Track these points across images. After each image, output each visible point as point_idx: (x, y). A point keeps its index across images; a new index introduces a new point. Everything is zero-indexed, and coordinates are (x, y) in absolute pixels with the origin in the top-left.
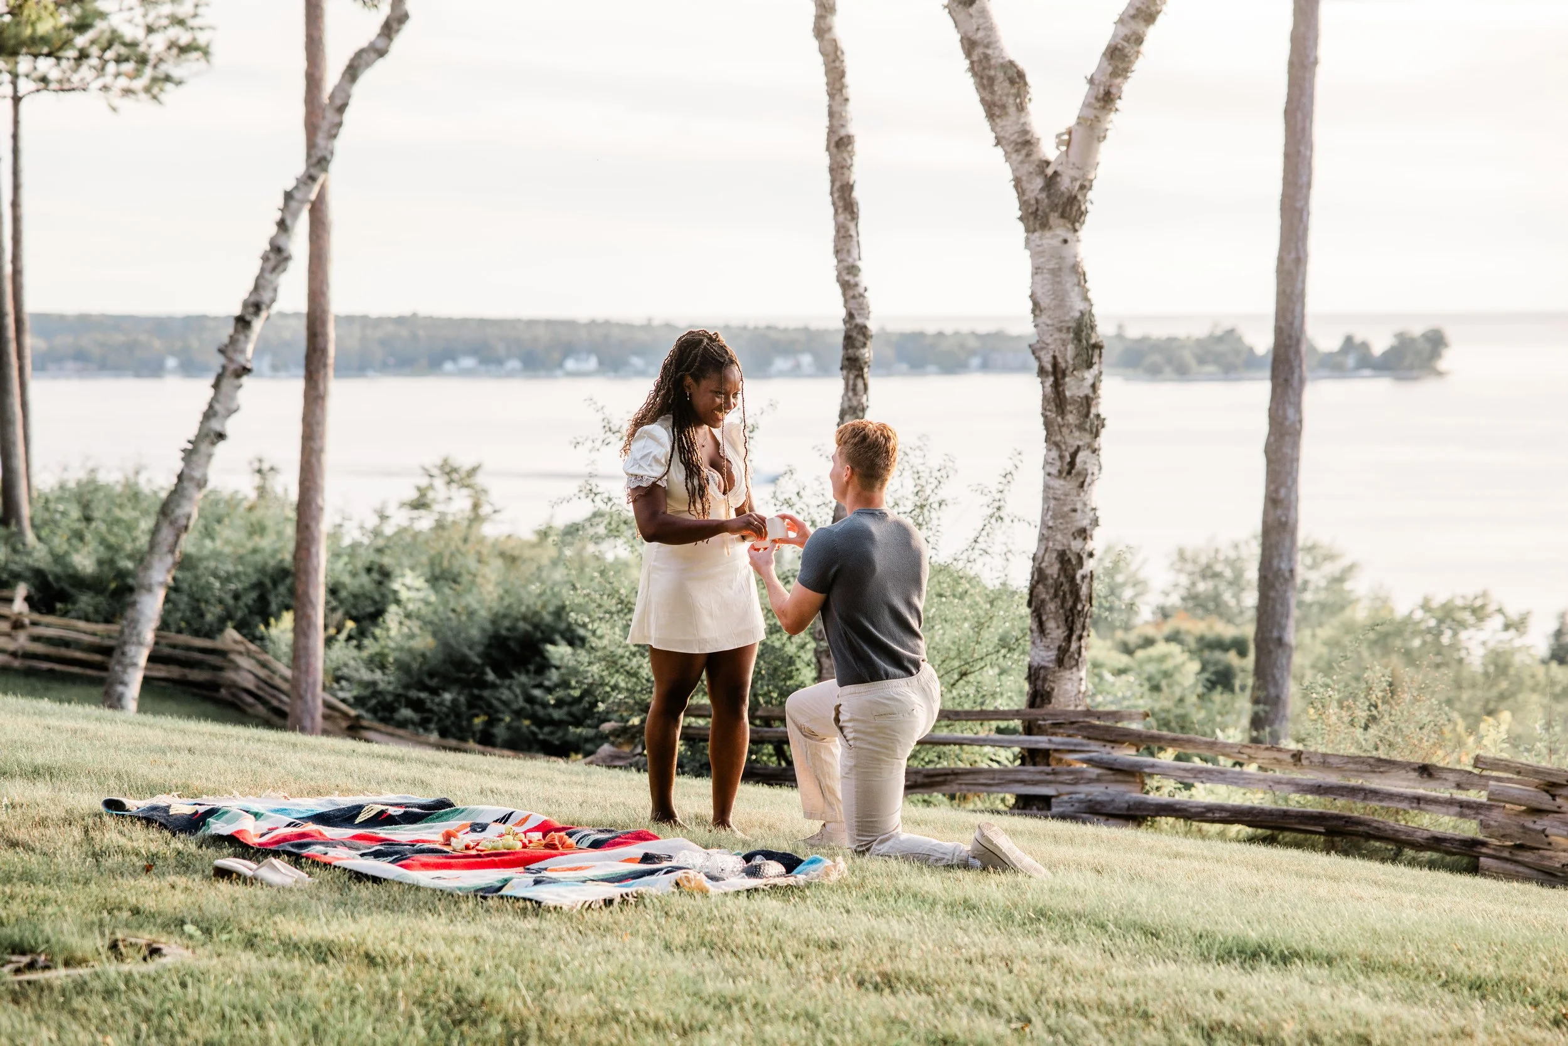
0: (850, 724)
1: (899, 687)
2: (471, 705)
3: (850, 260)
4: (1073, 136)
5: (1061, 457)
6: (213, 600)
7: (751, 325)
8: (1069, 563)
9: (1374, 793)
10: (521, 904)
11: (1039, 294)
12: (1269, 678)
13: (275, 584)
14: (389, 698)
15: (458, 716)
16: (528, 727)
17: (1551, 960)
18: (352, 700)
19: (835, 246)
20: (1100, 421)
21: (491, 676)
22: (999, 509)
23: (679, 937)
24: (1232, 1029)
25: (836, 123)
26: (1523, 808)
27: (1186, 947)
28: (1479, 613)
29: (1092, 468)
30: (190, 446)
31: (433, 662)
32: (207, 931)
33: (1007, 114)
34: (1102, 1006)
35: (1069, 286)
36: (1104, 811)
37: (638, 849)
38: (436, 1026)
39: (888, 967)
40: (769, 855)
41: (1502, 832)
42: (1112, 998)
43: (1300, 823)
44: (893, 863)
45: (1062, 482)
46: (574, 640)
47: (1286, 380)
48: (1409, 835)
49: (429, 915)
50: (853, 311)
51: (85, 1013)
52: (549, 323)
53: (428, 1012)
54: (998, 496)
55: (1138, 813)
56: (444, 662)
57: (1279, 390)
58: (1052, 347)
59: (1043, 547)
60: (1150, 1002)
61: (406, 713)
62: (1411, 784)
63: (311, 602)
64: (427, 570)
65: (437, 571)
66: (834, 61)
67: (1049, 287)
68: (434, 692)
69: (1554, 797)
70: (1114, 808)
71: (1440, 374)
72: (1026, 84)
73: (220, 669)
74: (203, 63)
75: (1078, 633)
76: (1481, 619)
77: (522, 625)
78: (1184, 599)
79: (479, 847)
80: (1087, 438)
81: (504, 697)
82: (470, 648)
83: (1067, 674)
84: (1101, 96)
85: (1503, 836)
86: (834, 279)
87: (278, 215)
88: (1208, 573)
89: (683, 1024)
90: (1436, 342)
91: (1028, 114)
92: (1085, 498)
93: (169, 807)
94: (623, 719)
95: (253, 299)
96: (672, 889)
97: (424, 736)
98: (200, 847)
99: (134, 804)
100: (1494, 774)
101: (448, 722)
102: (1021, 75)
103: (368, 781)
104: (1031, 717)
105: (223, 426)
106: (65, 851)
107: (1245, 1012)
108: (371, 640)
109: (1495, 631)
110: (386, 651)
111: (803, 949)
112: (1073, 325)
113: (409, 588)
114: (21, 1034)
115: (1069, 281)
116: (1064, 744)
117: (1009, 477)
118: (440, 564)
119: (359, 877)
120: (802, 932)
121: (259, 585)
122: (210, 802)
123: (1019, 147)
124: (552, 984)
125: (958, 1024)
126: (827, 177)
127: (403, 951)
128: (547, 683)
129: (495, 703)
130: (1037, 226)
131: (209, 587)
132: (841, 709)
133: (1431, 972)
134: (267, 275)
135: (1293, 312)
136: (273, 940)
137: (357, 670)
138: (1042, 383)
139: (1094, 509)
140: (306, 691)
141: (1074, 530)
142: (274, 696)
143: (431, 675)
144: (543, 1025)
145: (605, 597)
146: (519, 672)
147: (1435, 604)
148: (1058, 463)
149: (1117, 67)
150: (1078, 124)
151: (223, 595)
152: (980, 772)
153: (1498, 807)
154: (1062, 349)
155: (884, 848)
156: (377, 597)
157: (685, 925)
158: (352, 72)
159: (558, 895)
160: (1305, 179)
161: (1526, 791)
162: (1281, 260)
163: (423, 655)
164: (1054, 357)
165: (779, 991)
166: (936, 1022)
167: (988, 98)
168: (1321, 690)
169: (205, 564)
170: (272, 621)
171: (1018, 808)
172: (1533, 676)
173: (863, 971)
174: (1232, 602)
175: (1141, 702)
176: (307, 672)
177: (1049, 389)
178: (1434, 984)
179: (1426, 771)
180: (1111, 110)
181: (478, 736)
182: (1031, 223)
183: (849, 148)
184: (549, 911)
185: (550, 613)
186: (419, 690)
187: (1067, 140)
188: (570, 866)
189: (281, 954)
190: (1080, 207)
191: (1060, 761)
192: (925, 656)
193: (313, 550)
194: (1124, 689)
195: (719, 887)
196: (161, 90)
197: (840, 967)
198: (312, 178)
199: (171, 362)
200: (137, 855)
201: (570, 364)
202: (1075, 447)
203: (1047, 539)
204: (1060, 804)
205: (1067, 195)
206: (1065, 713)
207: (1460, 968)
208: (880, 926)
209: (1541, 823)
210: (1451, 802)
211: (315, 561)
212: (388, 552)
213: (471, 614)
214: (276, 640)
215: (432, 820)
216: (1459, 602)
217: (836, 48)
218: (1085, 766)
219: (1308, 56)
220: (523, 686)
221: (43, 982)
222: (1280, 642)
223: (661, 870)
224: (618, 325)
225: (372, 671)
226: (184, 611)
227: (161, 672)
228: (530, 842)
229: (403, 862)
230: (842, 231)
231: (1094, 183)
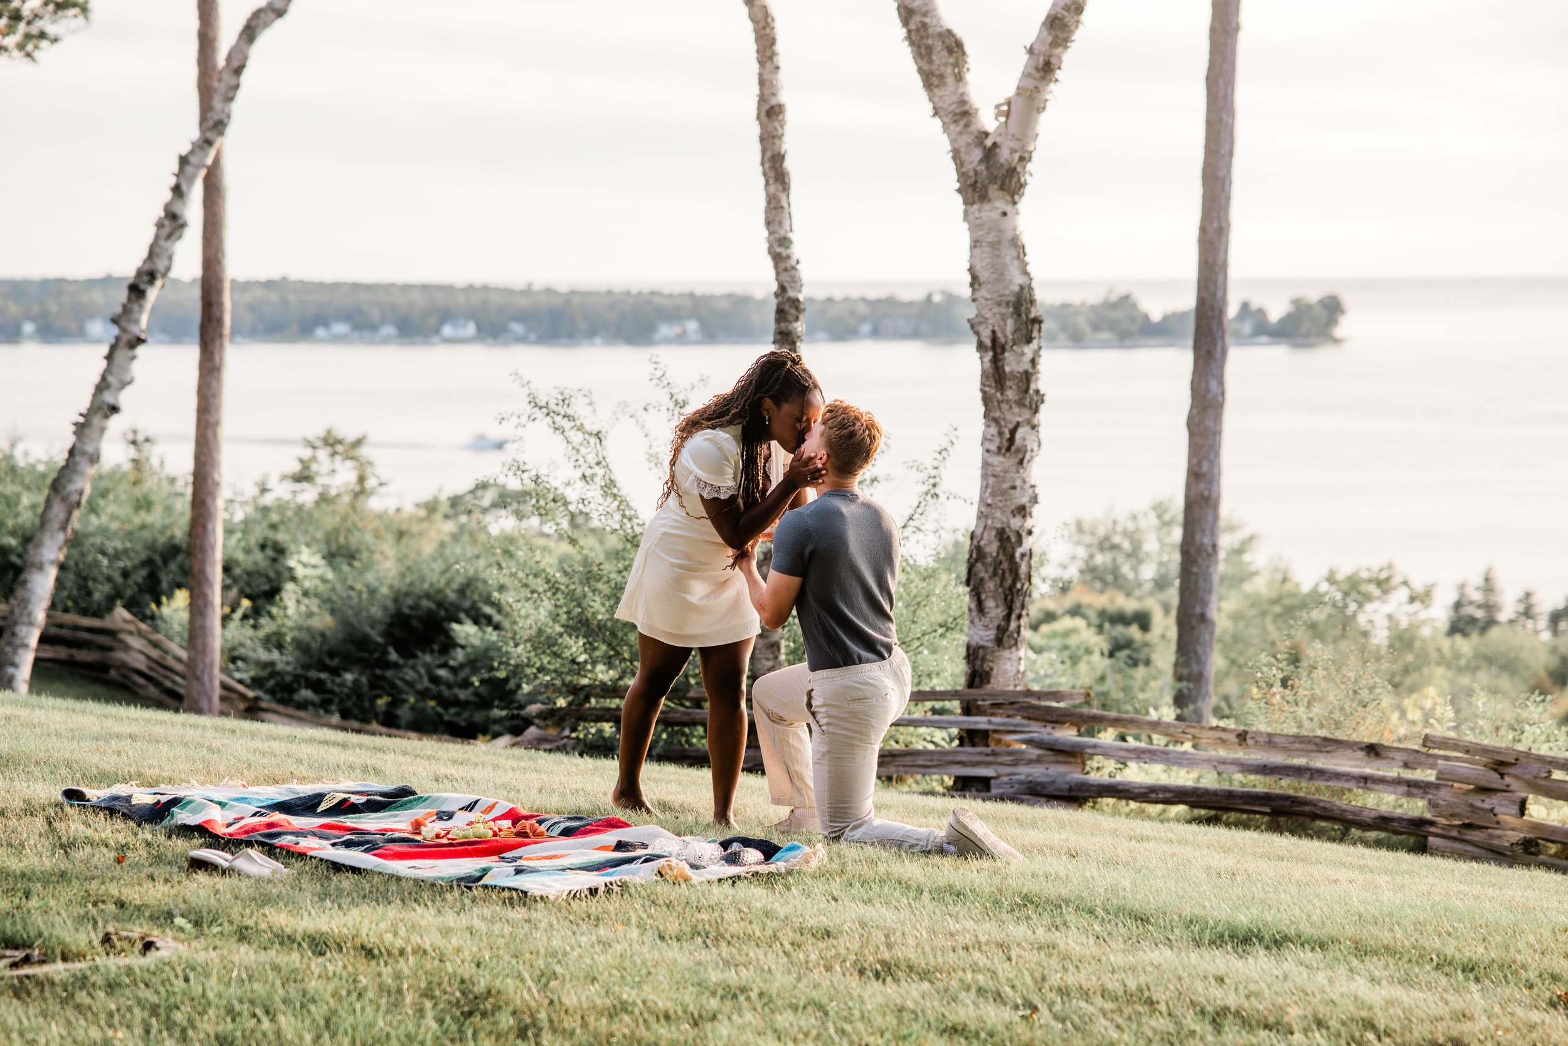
0: (823, 710)
1: (872, 671)
2: (373, 686)
3: (782, 232)
4: (1013, 106)
5: (1000, 434)
6: (101, 578)
7: (634, 290)
8: (1008, 540)
9: (1321, 773)
10: (506, 894)
11: (978, 267)
12: (1192, 655)
13: (165, 561)
14: (288, 679)
15: (360, 697)
16: (433, 708)
17: (1540, 942)
18: (249, 681)
19: (767, 218)
20: (1040, 397)
21: (393, 656)
22: (934, 485)
23: (672, 926)
24: (1237, 1014)
25: (766, 92)
26: (1472, 787)
27: (1177, 931)
28: (1384, 585)
29: (1031, 444)
30: (81, 420)
31: (333, 641)
32: (197, 924)
33: (945, 84)
34: (1104, 993)
35: (1008, 259)
36: (1046, 792)
37: (611, 837)
38: (448, 1019)
39: (887, 956)
40: (747, 842)
41: (1451, 811)
42: (1113, 985)
43: (1245, 803)
44: (869, 849)
45: (1001, 459)
46: (480, 619)
47: (1209, 352)
48: (1356, 815)
49: (415, 905)
50: (786, 285)
51: (90, 1007)
52: (425, 288)
53: (435, 1004)
54: (933, 473)
55: (1080, 794)
56: (345, 641)
57: (1201, 362)
58: (991, 321)
59: (982, 525)
60: (1153, 988)
61: (306, 694)
62: (1358, 763)
63: (207, 580)
64: (323, 546)
65: (334, 547)
66: (764, 28)
67: (988, 260)
68: (335, 672)
69: (1502, 775)
70: (1056, 789)
71: (1337, 341)
72: (964, 53)
73: (110, 649)
74: (81, 19)
75: (1017, 612)
76: (1385, 592)
77: (425, 603)
78: (1082, 572)
79: (449, 836)
80: (1026, 414)
81: (408, 678)
82: (372, 627)
83: (1006, 654)
84: (1041, 66)
85: (1452, 815)
86: (766, 251)
87: (172, 181)
88: (1106, 545)
89: (692, 1015)
90: (1332, 308)
91: (966, 84)
92: (1025, 475)
93: (130, 796)
94: (550, 701)
95: (146, 268)
96: (655, 878)
97: (325, 718)
98: (170, 837)
99: (95, 794)
100: (1441, 753)
101: (350, 704)
102: (959, 45)
103: (322, 769)
104: (971, 697)
105: (116, 399)
106: (32, 842)
107: (1248, 997)
108: (268, 618)
109: (1400, 604)
110: (284, 630)
111: (798, 938)
112: (1013, 299)
113: (305, 565)
114: (31, 1029)
115: (1009, 254)
116: (1004, 724)
117: (944, 453)
118: (337, 540)
119: (337, 867)
120: (794, 920)
121: (149, 562)
122: (170, 792)
123: (957, 117)
124: (555, 975)
125: (966, 1012)
126: (757, 147)
127: (399, 943)
128: (452, 663)
129: (399, 683)
130: (976, 198)
131: (96, 564)
132: (813, 694)
133: (1423, 957)
134: (162, 243)
135: (1215, 282)
136: (265, 932)
137: (255, 650)
138: (981, 358)
139: (1033, 486)
140: (203, 672)
141: (1013, 507)
142: (166, 677)
143: (332, 655)
144: (554, 1016)
145: (531, 577)
146: (424, 652)
147: (1340, 577)
148: (997, 440)
149: (1057, 36)
150: (1018, 94)
151: (112, 573)
152: (917, 753)
153: (1446, 786)
154: (1002, 323)
155: (857, 834)
156: (272, 575)
157: (674, 914)
158: (250, 33)
159: (543, 884)
160: (1227, 147)
161: (1475, 770)
162: (1203, 230)
163: (323, 635)
164: (994, 332)
165: (781, 981)
166: (943, 1010)
167: (926, 67)
168: (1265, 669)
169: (91, 540)
170: (164, 599)
171: (957, 790)
172: (1439, 650)
173: (862, 959)
174: (1131, 575)
175: (1063, 680)
176: (204, 652)
177: (988, 365)
178: (1428, 967)
179: (1373, 750)
180: (1050, 80)
181: (381, 717)
182: (970, 195)
183: (781, 117)
184: (536, 901)
185: (453, 591)
186: (320, 670)
187: (1006, 111)
188: (544, 854)
189: (277, 946)
190: (1019, 179)
191: (999, 741)
192: (895, 640)
193: (210, 527)
194: (1046, 666)
195: (701, 876)
196: (36, 47)
197: (838, 955)
198: (208, 143)
199: (28, 328)
200: (106, 846)
201: (447, 330)
202: (1014, 423)
203: (986, 517)
204: (999, 786)
205: (1006, 167)
206: (1004, 693)
207: (1450, 951)
208: (869, 912)
209: (1489, 802)
210: (1398, 782)
211: (211, 538)
212: (282, 527)
213: (372, 592)
214: (168, 619)
215: (396, 808)
216: (1365, 575)
217: (767, 15)
218: (1024, 747)
219: (1230, 22)
220: (427, 666)
221: (41, 976)
222: (1203, 618)
223: (639, 858)
224: (497, 290)
225: (270, 651)
226: (70, 590)
227: (49, 653)
228: (500, 830)
229: (376, 852)
230: (774, 202)
231: (1034, 155)
